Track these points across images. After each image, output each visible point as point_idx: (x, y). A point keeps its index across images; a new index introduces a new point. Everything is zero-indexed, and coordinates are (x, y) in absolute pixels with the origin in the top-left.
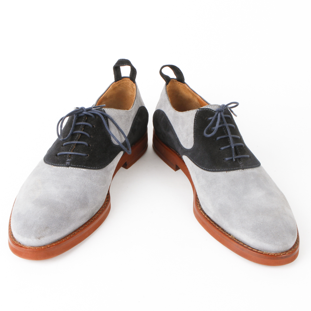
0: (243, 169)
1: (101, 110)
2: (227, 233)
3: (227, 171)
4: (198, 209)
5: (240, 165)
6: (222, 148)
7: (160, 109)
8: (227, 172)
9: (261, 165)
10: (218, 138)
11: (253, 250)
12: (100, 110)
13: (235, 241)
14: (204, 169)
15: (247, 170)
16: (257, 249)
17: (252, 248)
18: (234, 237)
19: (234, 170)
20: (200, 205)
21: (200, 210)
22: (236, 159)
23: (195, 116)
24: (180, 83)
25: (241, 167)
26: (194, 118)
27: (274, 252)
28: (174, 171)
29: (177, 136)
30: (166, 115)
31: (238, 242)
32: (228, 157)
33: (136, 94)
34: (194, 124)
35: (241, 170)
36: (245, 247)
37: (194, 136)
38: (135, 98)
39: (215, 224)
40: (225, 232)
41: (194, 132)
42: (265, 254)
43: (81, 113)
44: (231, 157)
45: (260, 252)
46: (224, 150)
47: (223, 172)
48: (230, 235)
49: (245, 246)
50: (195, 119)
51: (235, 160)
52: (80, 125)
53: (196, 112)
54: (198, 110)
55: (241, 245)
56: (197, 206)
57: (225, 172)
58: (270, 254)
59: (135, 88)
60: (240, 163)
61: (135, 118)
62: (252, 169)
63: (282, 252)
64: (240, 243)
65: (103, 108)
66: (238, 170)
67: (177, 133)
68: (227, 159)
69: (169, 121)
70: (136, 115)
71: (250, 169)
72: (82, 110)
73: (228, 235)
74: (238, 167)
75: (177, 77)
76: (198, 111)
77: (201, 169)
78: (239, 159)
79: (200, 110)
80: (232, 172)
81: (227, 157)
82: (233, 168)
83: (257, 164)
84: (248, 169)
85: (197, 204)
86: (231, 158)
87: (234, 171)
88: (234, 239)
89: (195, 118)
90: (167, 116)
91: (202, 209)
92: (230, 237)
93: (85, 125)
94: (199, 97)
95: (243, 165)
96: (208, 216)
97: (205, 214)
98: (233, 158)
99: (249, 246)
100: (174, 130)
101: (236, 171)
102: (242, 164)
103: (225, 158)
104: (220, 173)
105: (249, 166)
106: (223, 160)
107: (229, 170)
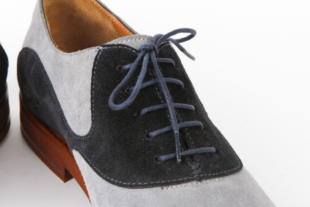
0: (200, 179)
3: (162, 185)
5: (193, 170)
6: (153, 134)
7: (29, 47)
8: (163, 189)
10: (145, 111)
14: (113, 183)
15: (208, 181)
19: (178, 183)
22: (183, 158)
23: (94, 63)
25: (194, 175)
26: (92, 67)
28: (62, 182)
29: (59, 106)
30: (39, 59)
32: (166, 154)
34: (92, 79)
35: (194, 183)
37: (92, 106)
41: (92, 98)
44: (172, 153)
46: (157, 137)
47: (155, 189)
50: (93, 70)
51: (180, 160)
53: (97, 52)
54: (101, 48)
57: (159, 188)
60: (193, 167)
62: (221, 179)
66: (189, 184)
67: (60, 100)
68: (163, 158)
71: (217, 179)
74: (187, 175)
76: (100, 50)
77: (107, 182)
78: (192, 156)
79: (106, 48)
80: (174, 187)
81: (163, 155)
82: (176, 178)
83: (233, 167)
84: (213, 180)
86: (172, 156)
87: (179, 186)
89: (94, 66)
90: (43, 62)
94: (114, 18)
95: (200, 170)
98: (176, 156)
100: (54, 93)
101: (184, 185)
102: (197, 169)
103: (160, 155)
104: (148, 189)
105: (214, 172)
106: (155, 162)
107: (167, 184)
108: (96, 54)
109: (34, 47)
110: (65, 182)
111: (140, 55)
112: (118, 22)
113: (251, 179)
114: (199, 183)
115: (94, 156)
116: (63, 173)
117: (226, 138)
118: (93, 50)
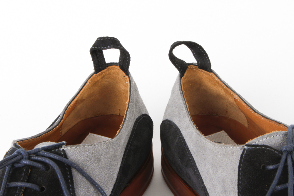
1: (58, 154)
12: (56, 153)
23: (240, 161)
24: (203, 71)
26: (238, 164)
30: (181, 135)
33: (130, 96)
34: (239, 175)
38: (129, 105)
43: (18, 162)
50: (239, 167)
52: (16, 188)
53: (242, 150)
54: (246, 147)
59: (129, 84)
61: (128, 143)
65: (61, 147)
67: (203, 177)
69: (188, 148)
70: (130, 139)
72: (19, 157)
75: (197, 61)
79: (250, 148)
89: (240, 163)
90: (185, 138)
93: (26, 189)
100: (197, 169)
108: (240, 152)
109: (176, 122)
111: (284, 157)
112: (239, 100)
118: (238, 147)
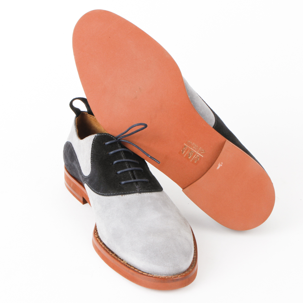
0: (140, 192)
2: (120, 259)
3: (122, 194)
4: (95, 237)
5: (137, 188)
6: (119, 172)
8: (122, 196)
9: (163, 190)
10: (115, 162)
11: (144, 273)
13: (126, 266)
14: (100, 194)
15: (144, 193)
16: (147, 272)
17: (142, 272)
18: (126, 262)
19: (130, 193)
20: (97, 233)
21: (97, 238)
23: (93, 141)
24: (91, 115)
25: (137, 190)
26: (92, 143)
27: (165, 275)
29: (79, 165)
30: (72, 145)
31: (130, 266)
32: (124, 181)
34: (92, 149)
35: (137, 194)
36: (135, 271)
37: (91, 161)
39: (110, 250)
40: (118, 257)
41: (91, 157)
42: (155, 277)
45: (150, 275)
46: (120, 173)
48: (122, 260)
49: (140, 272)
50: (92, 145)
54: (96, 135)
55: (132, 269)
56: (95, 234)
57: (120, 196)
58: (160, 277)
60: (137, 187)
62: (151, 193)
63: (174, 275)
64: (131, 267)
66: (135, 194)
67: (80, 162)
68: (123, 183)
71: (149, 193)
73: (120, 260)
74: (134, 190)
77: (97, 194)
78: (137, 182)
79: (99, 135)
80: (128, 195)
81: (123, 181)
82: (128, 191)
84: (146, 193)
85: (95, 232)
87: (130, 195)
88: (126, 264)
90: (73, 147)
91: (98, 237)
92: (122, 262)
96: (104, 244)
97: (101, 241)
99: (140, 270)
100: (77, 160)
101: (132, 194)
102: (139, 188)
103: (122, 181)
104: (115, 196)
105: (147, 190)
106: (119, 184)
107: (125, 194)
108: (94, 137)
109: (70, 141)
110: (83, 204)
113: (166, 195)
114: (140, 194)
115: (92, 184)
116: (82, 199)
117: (158, 180)
118: (93, 136)
